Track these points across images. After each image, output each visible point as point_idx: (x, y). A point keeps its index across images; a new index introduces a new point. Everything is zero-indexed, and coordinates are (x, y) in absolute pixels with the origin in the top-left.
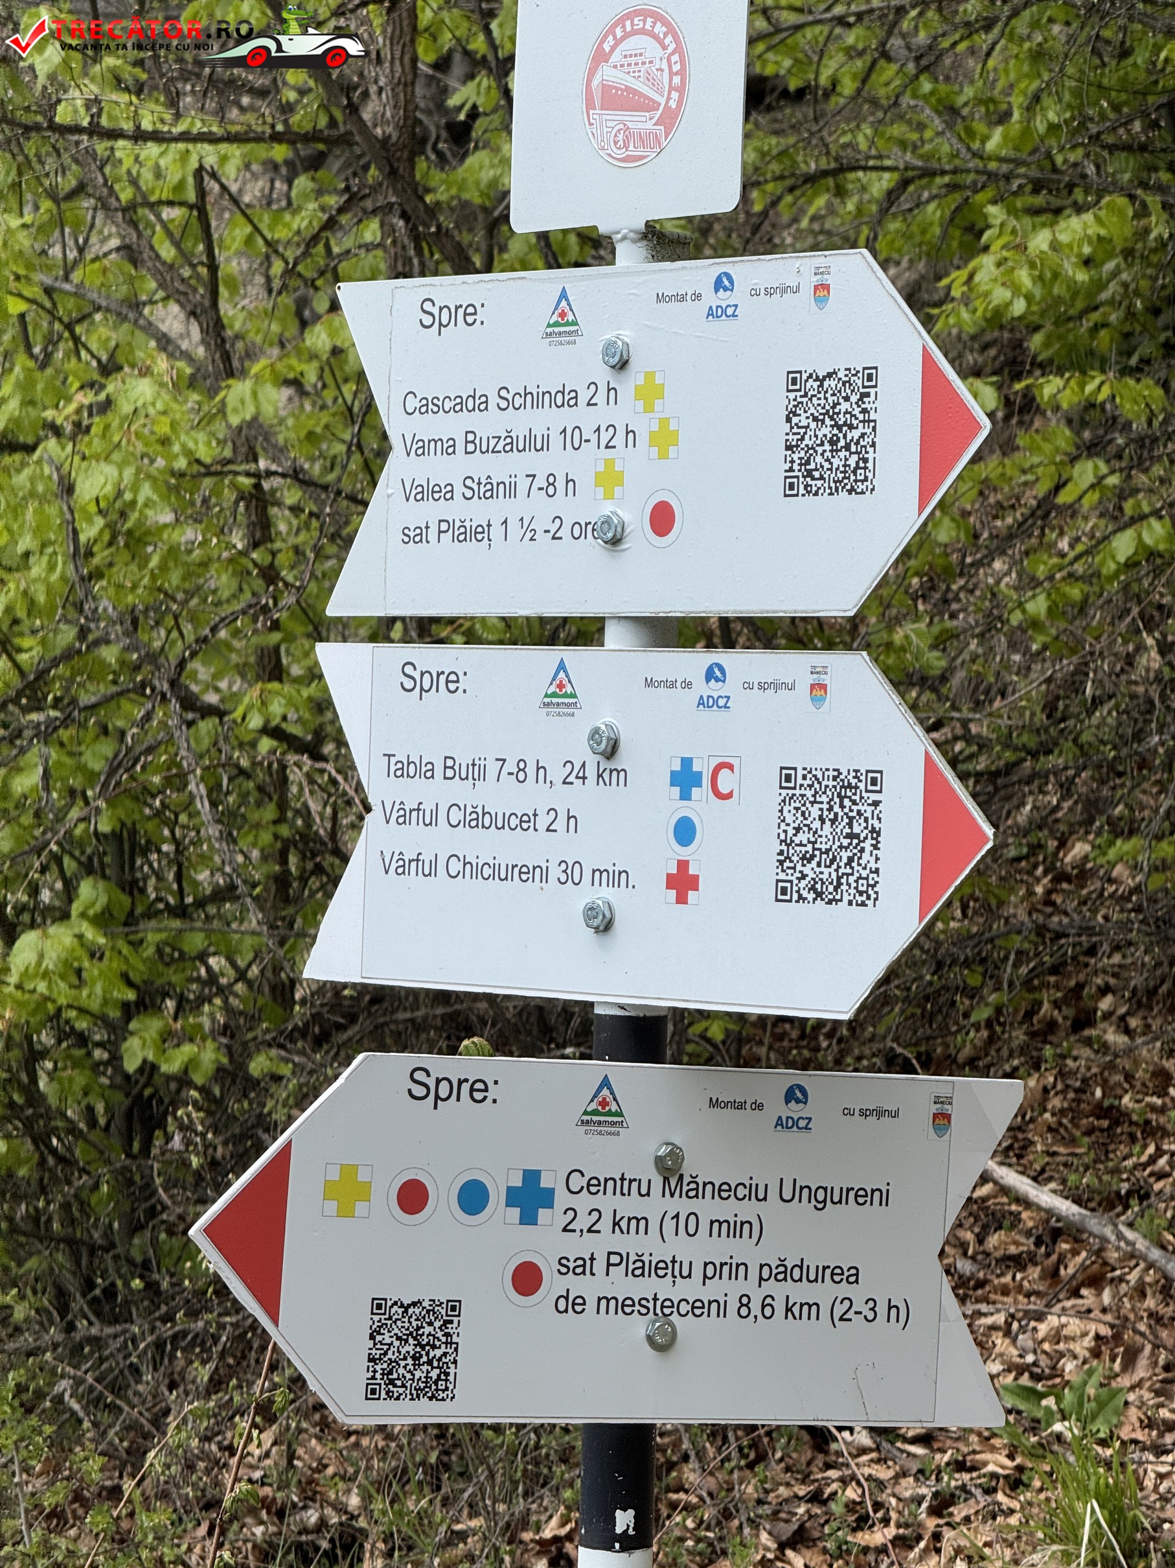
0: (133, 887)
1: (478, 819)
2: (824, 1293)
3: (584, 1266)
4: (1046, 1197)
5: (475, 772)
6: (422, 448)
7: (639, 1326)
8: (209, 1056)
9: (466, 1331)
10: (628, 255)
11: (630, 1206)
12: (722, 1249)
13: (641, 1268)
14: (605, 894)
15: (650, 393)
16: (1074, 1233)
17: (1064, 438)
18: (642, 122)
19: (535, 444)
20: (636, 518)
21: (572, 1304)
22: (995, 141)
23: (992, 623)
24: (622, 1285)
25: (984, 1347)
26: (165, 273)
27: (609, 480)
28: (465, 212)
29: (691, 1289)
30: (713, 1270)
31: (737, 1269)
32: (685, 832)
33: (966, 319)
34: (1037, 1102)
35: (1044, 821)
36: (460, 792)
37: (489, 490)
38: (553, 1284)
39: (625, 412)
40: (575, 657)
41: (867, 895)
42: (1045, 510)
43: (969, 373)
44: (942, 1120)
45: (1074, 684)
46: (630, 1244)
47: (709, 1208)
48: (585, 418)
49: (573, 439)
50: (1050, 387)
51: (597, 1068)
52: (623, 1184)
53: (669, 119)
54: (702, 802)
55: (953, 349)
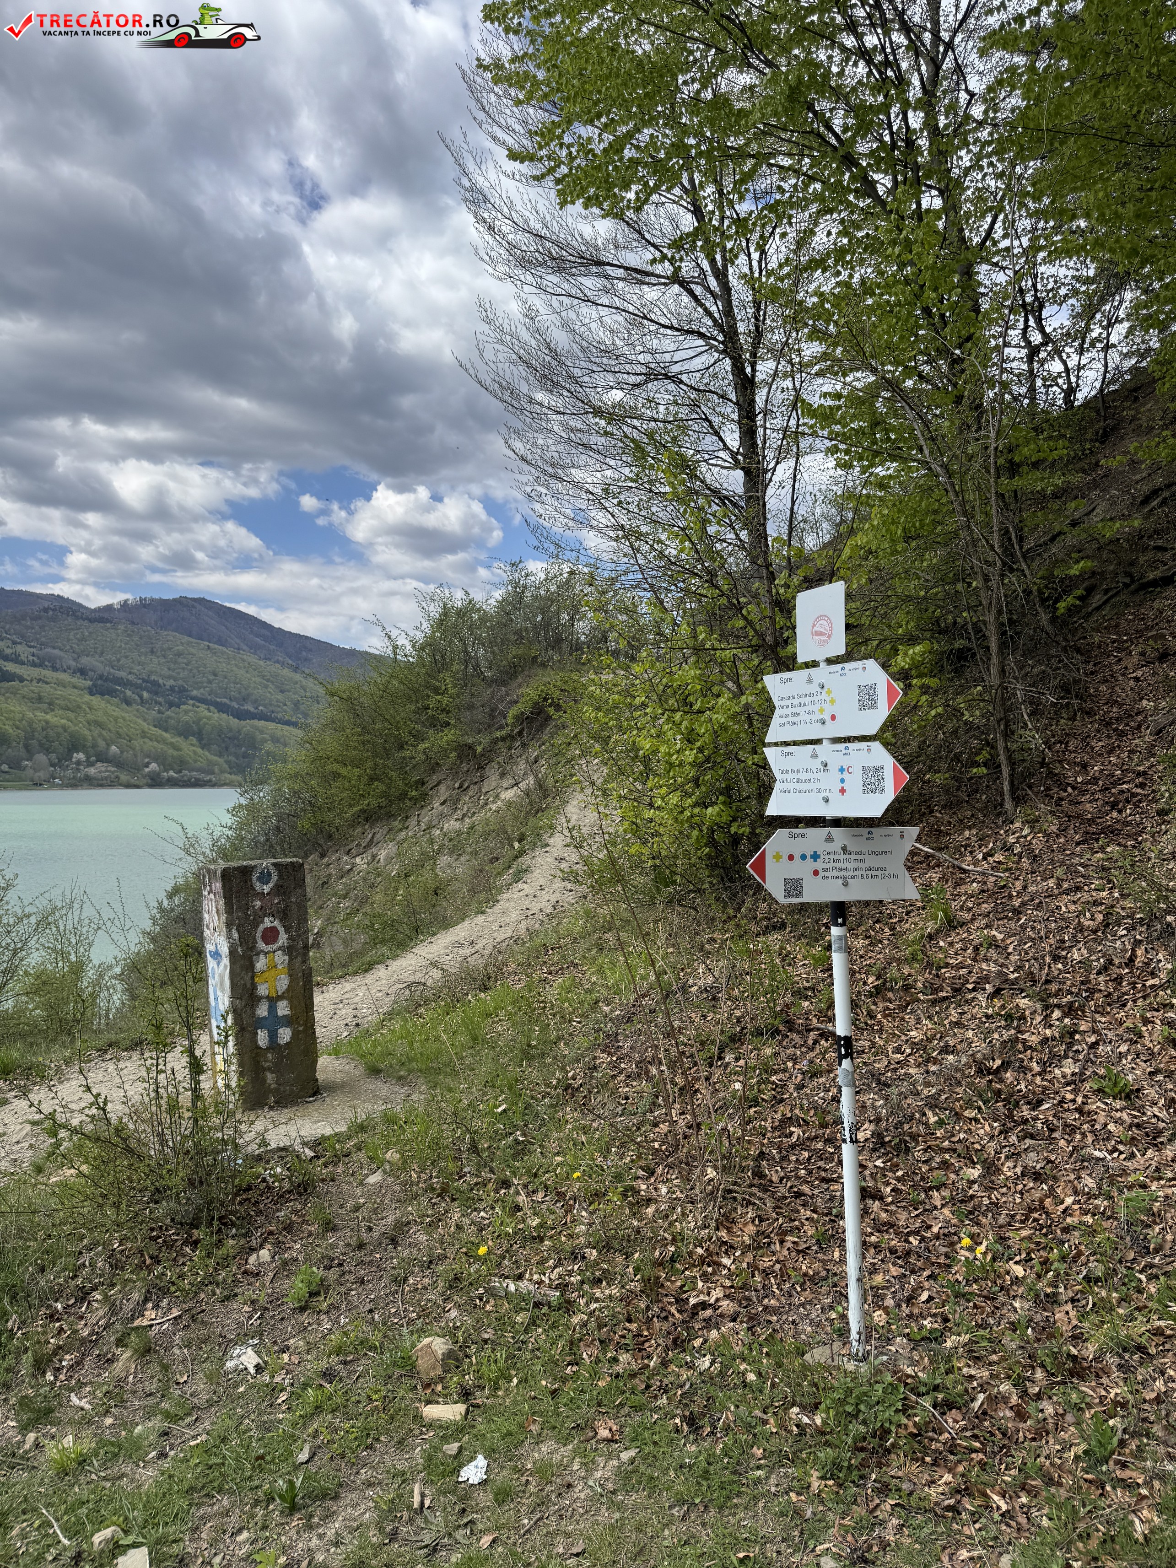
0: (730, 797)
1: (799, 781)
2: (879, 873)
3: (827, 870)
4: (926, 849)
5: (797, 772)
6: (782, 707)
7: (840, 881)
8: (748, 830)
9: (804, 884)
10: (823, 665)
11: (836, 857)
12: (856, 865)
13: (840, 870)
14: (825, 794)
15: (829, 692)
16: (933, 856)
17: (918, 691)
18: (824, 638)
19: (805, 705)
20: (827, 718)
21: (826, 878)
22: (900, 631)
23: (906, 730)
24: (836, 873)
25: (914, 881)
26: (728, 675)
27: (822, 711)
28: (788, 658)
29: (850, 873)
30: (855, 869)
31: (860, 869)
32: (842, 781)
33: (894, 669)
34: (922, 830)
35: (920, 771)
36: (795, 776)
37: (797, 715)
38: (822, 874)
39: (824, 696)
40: (816, 747)
41: (882, 791)
42: (915, 707)
43: (896, 680)
44: (902, 836)
45: (924, 742)
46: (837, 865)
47: (853, 857)
48: (816, 698)
49: (814, 703)
50: (914, 681)
51: (827, 830)
52: (835, 853)
53: (829, 636)
54: (846, 775)
55: (892, 676)
